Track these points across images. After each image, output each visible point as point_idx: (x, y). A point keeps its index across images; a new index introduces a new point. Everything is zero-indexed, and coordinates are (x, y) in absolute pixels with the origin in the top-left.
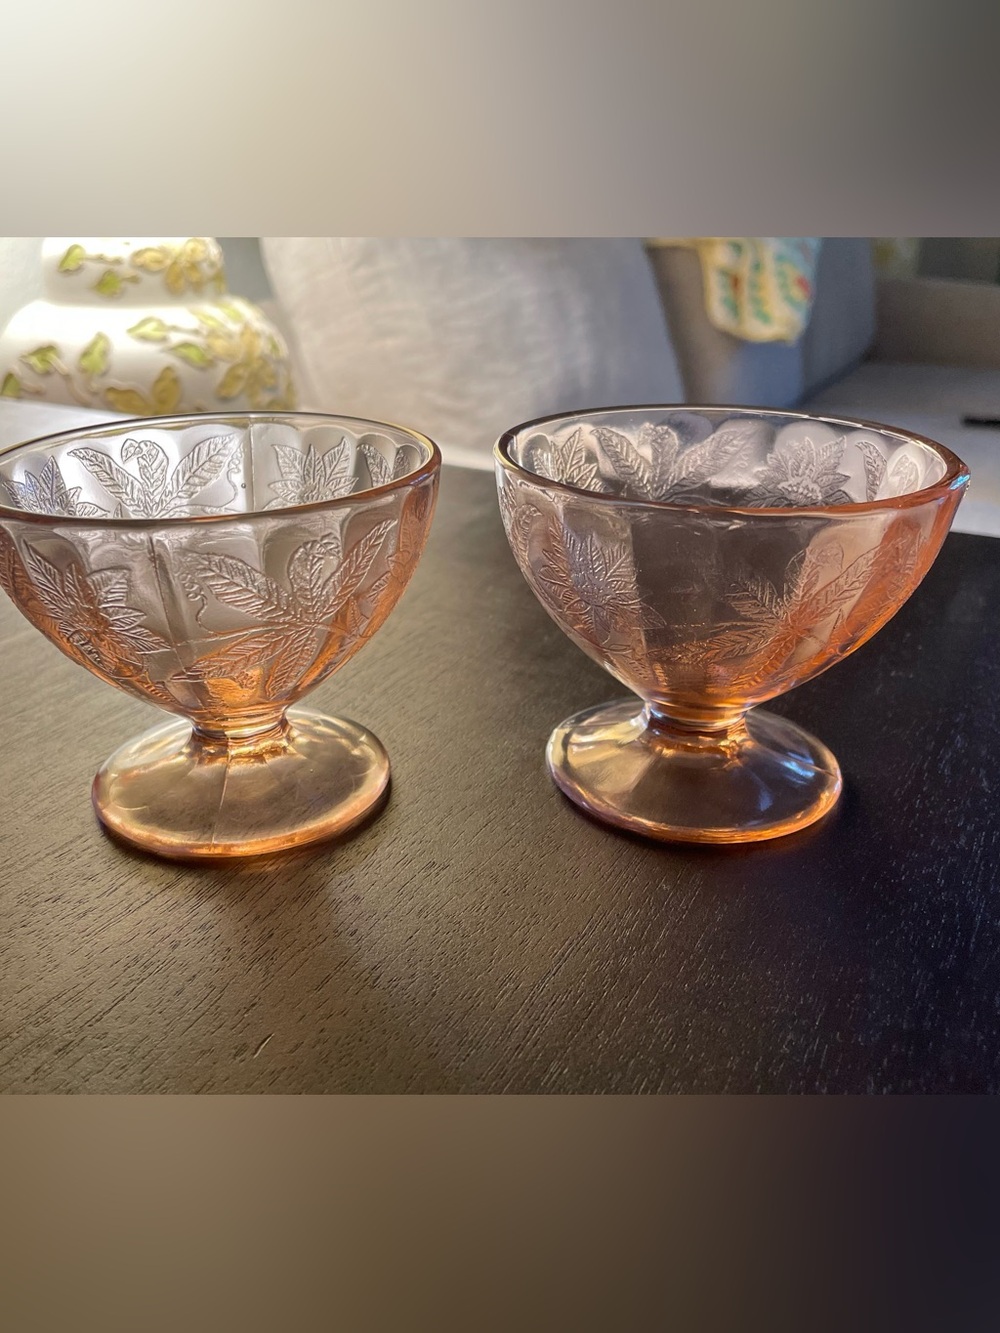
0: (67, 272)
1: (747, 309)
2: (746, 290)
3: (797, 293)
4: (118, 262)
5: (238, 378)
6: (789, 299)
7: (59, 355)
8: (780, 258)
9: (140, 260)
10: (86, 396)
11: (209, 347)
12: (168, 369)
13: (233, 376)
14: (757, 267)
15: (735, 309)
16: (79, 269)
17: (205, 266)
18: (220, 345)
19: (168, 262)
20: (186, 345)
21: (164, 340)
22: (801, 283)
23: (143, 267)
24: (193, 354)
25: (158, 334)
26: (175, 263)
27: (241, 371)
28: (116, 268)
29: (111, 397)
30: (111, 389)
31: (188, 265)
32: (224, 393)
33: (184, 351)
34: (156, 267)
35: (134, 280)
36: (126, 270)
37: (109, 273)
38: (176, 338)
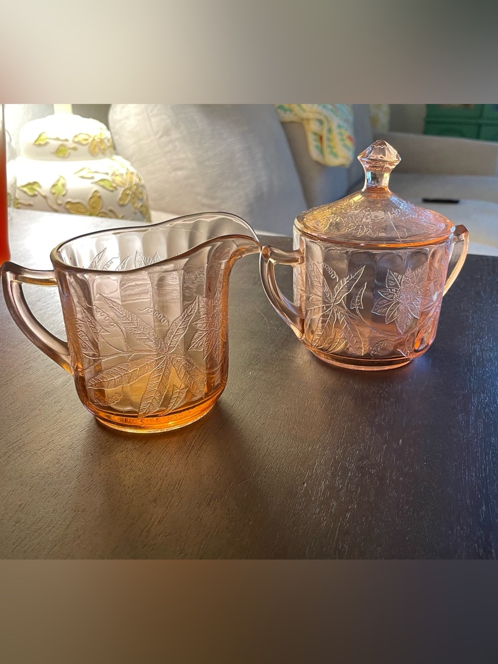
0: (40, 145)
1: (327, 151)
2: (325, 143)
3: (349, 143)
4: (67, 140)
5: (128, 195)
6: (345, 146)
7: (40, 187)
8: (339, 127)
9: (76, 140)
10: (56, 207)
11: (114, 181)
12: (96, 191)
13: (125, 194)
14: (330, 131)
15: (322, 151)
16: (46, 144)
17: (106, 141)
18: (118, 179)
19: (90, 140)
20: (102, 180)
21: (92, 178)
22: (349, 138)
23: (79, 143)
24: (106, 184)
25: (90, 176)
26: (94, 140)
27: (128, 192)
28: (65, 143)
29: (68, 206)
30: (68, 203)
31: (99, 140)
32: (121, 203)
33: (102, 183)
34: (85, 142)
35: (75, 149)
36: (70, 144)
37: (62, 145)
38: (98, 177)
